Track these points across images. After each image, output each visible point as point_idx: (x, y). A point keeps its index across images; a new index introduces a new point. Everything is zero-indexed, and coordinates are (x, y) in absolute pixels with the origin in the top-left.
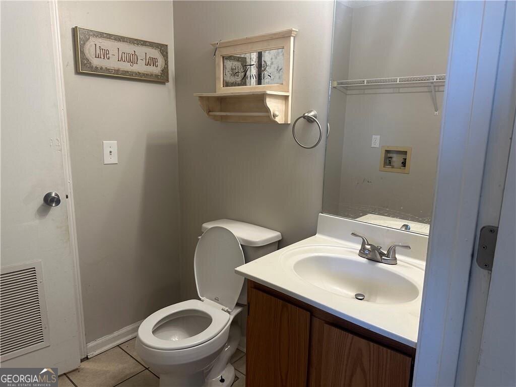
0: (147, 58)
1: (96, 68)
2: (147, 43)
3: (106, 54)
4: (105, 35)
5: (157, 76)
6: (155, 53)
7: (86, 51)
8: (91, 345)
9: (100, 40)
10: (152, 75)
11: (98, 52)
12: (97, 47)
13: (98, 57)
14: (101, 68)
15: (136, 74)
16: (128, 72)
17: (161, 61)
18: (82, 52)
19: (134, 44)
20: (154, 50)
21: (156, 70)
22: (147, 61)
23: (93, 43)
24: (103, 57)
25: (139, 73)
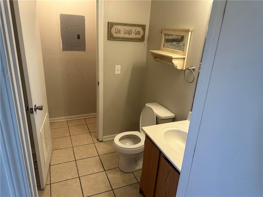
0: (136, 32)
1: (115, 37)
2: (137, 25)
3: (119, 31)
4: (119, 24)
5: (139, 39)
6: (140, 29)
7: (112, 31)
8: (104, 137)
9: (118, 26)
10: (137, 39)
11: (116, 31)
12: (116, 29)
13: (116, 33)
14: (117, 37)
15: (131, 39)
16: (127, 38)
17: (142, 32)
18: (110, 32)
19: (131, 26)
20: (139, 28)
21: (139, 36)
22: (136, 33)
23: (115, 28)
24: (118, 33)
25: (132, 38)
